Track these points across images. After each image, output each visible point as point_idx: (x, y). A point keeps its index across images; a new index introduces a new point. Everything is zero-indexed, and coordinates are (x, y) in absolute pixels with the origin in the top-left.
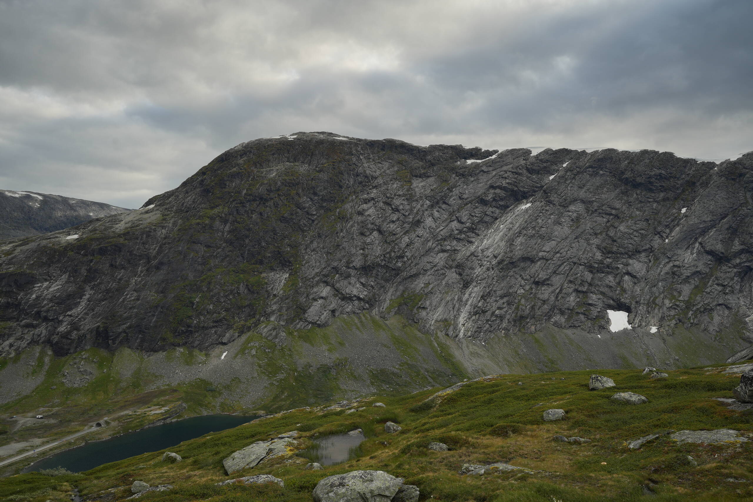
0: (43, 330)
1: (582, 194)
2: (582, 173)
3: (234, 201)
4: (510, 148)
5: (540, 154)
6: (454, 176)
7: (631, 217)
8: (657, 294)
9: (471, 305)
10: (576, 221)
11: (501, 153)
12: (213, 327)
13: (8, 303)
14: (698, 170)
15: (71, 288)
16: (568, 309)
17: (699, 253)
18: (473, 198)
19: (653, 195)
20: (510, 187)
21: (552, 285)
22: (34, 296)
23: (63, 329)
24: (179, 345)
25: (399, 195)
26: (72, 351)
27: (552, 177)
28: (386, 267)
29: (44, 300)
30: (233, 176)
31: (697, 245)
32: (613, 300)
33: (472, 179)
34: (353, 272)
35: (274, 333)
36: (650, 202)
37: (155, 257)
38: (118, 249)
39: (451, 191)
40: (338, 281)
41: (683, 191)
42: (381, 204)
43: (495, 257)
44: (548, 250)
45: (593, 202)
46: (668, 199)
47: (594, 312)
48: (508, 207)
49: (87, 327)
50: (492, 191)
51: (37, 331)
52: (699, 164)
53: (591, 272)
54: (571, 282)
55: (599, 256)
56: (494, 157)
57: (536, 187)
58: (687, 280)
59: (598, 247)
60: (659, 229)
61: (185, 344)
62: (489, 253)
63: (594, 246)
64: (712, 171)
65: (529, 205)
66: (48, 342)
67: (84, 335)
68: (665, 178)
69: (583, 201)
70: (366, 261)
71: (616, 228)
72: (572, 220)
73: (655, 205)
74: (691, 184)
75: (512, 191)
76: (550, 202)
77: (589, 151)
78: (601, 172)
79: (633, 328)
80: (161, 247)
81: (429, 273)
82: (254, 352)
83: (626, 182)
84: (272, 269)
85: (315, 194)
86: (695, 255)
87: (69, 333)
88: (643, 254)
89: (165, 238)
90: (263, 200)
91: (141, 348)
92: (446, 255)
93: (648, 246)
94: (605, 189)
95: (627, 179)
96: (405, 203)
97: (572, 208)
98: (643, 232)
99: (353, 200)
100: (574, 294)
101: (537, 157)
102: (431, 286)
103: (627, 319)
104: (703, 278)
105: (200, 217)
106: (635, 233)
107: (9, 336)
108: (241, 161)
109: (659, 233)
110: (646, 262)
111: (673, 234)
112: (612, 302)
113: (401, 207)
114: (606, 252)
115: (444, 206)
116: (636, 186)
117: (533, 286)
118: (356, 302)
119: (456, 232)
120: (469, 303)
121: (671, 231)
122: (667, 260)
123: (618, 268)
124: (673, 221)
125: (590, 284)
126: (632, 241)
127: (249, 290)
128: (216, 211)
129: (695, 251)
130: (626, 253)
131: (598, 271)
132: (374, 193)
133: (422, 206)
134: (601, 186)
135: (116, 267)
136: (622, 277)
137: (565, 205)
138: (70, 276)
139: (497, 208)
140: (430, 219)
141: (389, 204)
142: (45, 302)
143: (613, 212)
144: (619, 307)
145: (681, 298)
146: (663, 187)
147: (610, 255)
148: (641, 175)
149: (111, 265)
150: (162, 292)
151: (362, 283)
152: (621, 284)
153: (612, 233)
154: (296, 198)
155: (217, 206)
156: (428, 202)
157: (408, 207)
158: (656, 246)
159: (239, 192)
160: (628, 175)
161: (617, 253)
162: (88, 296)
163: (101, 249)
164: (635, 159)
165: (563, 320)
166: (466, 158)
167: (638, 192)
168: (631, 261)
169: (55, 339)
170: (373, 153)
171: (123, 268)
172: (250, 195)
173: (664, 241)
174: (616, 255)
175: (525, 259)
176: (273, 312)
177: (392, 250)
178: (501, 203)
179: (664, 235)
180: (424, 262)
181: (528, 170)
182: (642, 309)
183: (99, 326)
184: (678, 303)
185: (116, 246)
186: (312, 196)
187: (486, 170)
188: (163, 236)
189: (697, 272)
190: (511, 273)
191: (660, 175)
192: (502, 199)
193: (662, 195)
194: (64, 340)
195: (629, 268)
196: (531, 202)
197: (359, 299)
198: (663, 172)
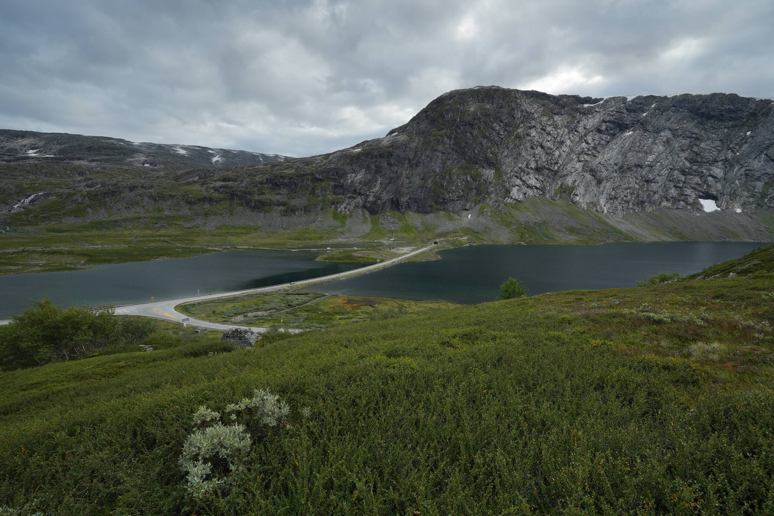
0: (360, 200)
1: (668, 124)
2: (667, 110)
3: (452, 126)
4: (611, 97)
5: (634, 99)
6: (578, 114)
7: (708, 139)
8: (736, 188)
9: (607, 194)
10: (668, 142)
11: (606, 100)
12: (458, 200)
13: (336, 185)
14: (758, 105)
15: (369, 176)
16: (672, 198)
17: (765, 161)
18: (593, 128)
19: (724, 123)
20: (617, 121)
21: (658, 183)
22: (350, 181)
23: (371, 199)
24: (441, 210)
25: (549, 125)
26: (379, 212)
27: (645, 114)
28: (549, 169)
29: (356, 183)
30: (448, 111)
31: (763, 156)
32: (702, 192)
33: (590, 116)
34: (531, 171)
35: (497, 204)
36: (722, 128)
37: (413, 159)
38: (391, 155)
39: (579, 123)
40: (523, 176)
41: (747, 120)
42: (539, 130)
43: (616, 164)
44: (651, 160)
45: (677, 130)
46: (736, 126)
47: (691, 201)
48: (615, 135)
49: (386, 198)
50: (604, 124)
51: (357, 200)
52: (758, 101)
53: (684, 175)
54: (670, 181)
55: (688, 164)
56: (601, 102)
57: (635, 121)
58: (758, 179)
59: (686, 159)
60: (731, 146)
61: (444, 209)
62: (612, 162)
63: (683, 158)
64: (769, 105)
65: (631, 133)
66: (364, 207)
67: (385, 203)
68: (733, 111)
69: (670, 130)
70: (537, 164)
71: (699, 146)
72: (664, 142)
73: (726, 130)
74: (754, 115)
75: (619, 124)
76: (646, 130)
77: (669, 96)
78: (681, 110)
79: (722, 210)
80: (415, 153)
81: (574, 174)
82: (489, 214)
83: (702, 115)
84: (483, 167)
85: (501, 121)
86: (762, 162)
87: (376, 201)
88: (720, 163)
89: (416, 148)
90: (471, 125)
91: (418, 211)
92: (582, 164)
93: (724, 158)
94: (685, 121)
95: (702, 113)
96: (553, 129)
97: (662, 134)
98: (719, 148)
99: (522, 127)
100: (673, 189)
101: (633, 101)
102: (577, 182)
103: (715, 204)
104: (770, 178)
105: (434, 136)
106: (713, 149)
107: (343, 202)
108: (450, 102)
109: (731, 149)
110: (723, 169)
111: (742, 149)
112: (701, 194)
113: (552, 132)
114: (692, 161)
115: (576, 133)
116: (709, 117)
117: (645, 183)
118: (535, 190)
119: (586, 150)
120: (605, 192)
121: (740, 147)
122: (740, 166)
123: (703, 172)
124: (741, 140)
125: (684, 182)
126: (711, 154)
127: (473, 179)
128: (443, 132)
129: (762, 159)
130: (708, 162)
131: (688, 174)
132: (533, 123)
133: (564, 132)
134: (682, 119)
135: (391, 165)
136: (707, 177)
137: (658, 131)
138: (366, 170)
139: (608, 135)
140: (569, 141)
141: (545, 130)
142: (357, 184)
143: (694, 136)
144: (708, 196)
145: (756, 190)
146: (731, 117)
147: (696, 164)
148: (714, 110)
149: (388, 164)
150: (423, 179)
151: (536, 179)
152: (707, 182)
153: (695, 149)
154: (490, 124)
155: (443, 129)
156: (566, 130)
157: (556, 132)
158: (730, 157)
159: (455, 120)
160: (703, 110)
161: (701, 162)
162: (380, 182)
163: (380, 154)
164: (708, 99)
165: (670, 205)
166: (583, 104)
167: (712, 122)
168: (712, 168)
169: (368, 205)
170: (527, 98)
171: (396, 165)
172: (463, 122)
173: (736, 154)
174: (700, 164)
175: (637, 166)
176: (492, 192)
177: (552, 159)
178: (612, 132)
179: (735, 150)
180: (569, 167)
181: (627, 110)
182: (726, 198)
183: (393, 198)
184: (755, 194)
185: (389, 153)
186: (500, 123)
187: (598, 110)
188: (414, 147)
189: (766, 173)
190: (629, 175)
191: (729, 109)
192: (611, 129)
193: (731, 123)
194: (374, 206)
195: (712, 172)
196: (632, 131)
197: (537, 188)
198: (732, 107)
